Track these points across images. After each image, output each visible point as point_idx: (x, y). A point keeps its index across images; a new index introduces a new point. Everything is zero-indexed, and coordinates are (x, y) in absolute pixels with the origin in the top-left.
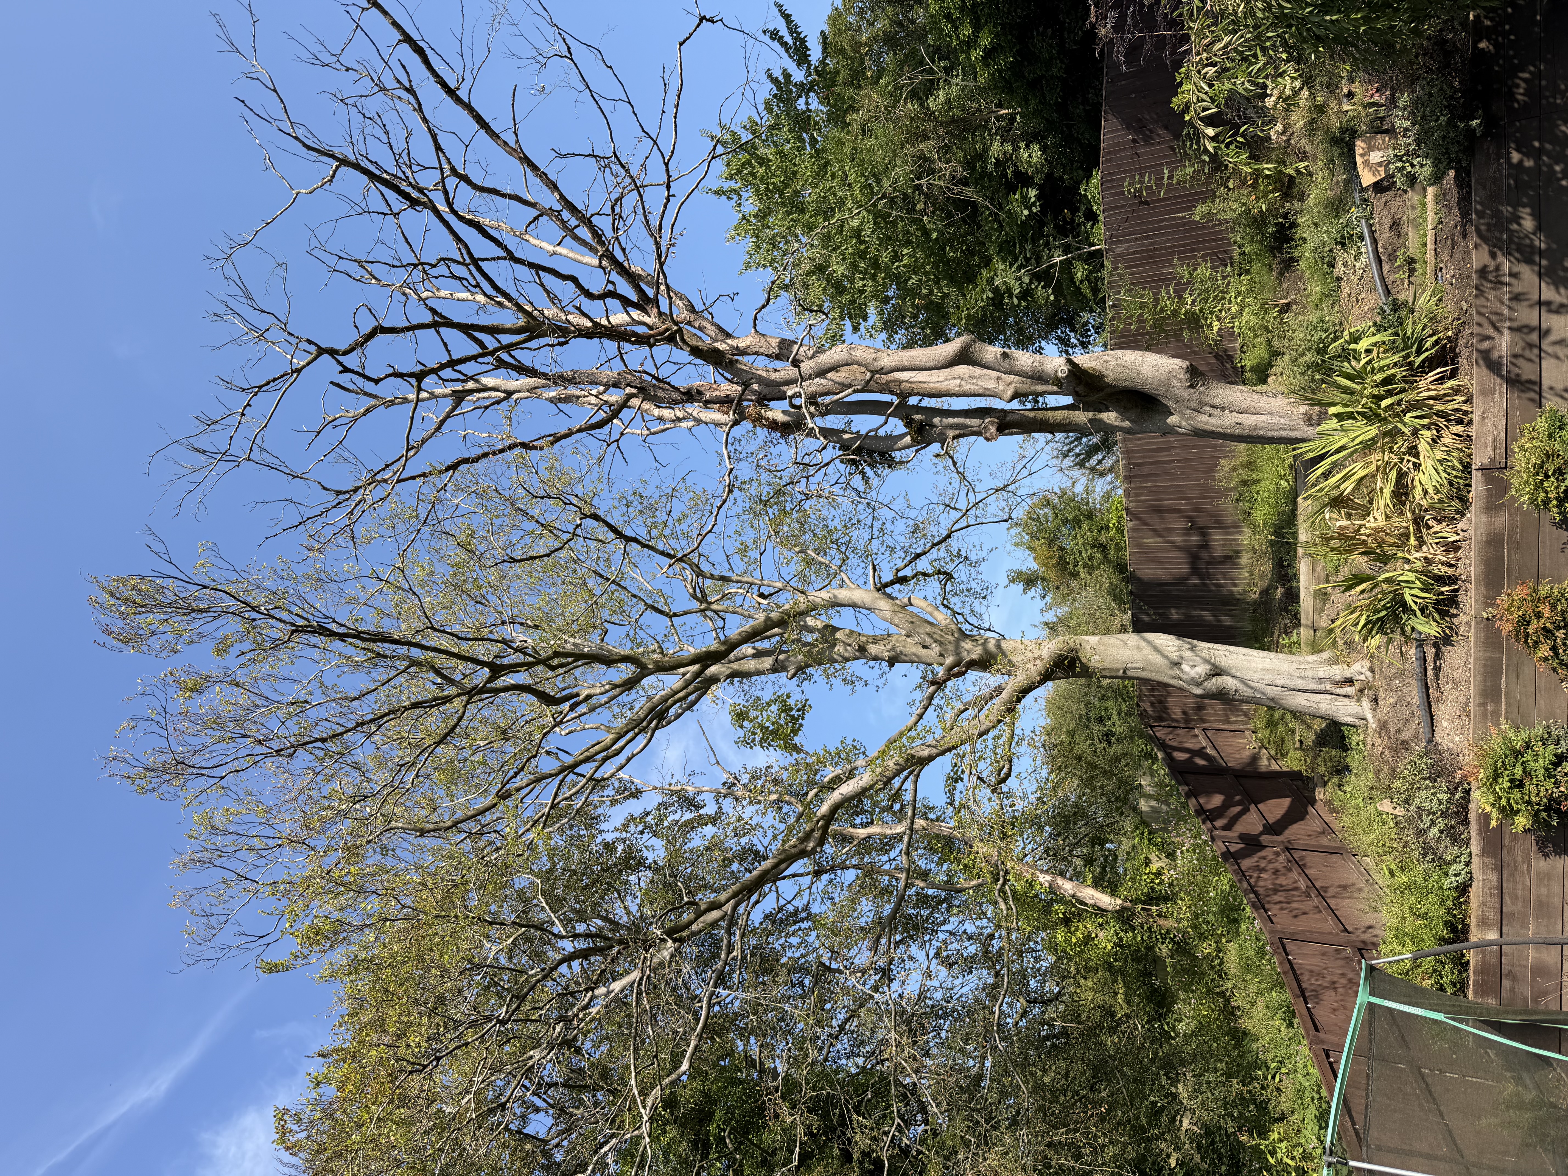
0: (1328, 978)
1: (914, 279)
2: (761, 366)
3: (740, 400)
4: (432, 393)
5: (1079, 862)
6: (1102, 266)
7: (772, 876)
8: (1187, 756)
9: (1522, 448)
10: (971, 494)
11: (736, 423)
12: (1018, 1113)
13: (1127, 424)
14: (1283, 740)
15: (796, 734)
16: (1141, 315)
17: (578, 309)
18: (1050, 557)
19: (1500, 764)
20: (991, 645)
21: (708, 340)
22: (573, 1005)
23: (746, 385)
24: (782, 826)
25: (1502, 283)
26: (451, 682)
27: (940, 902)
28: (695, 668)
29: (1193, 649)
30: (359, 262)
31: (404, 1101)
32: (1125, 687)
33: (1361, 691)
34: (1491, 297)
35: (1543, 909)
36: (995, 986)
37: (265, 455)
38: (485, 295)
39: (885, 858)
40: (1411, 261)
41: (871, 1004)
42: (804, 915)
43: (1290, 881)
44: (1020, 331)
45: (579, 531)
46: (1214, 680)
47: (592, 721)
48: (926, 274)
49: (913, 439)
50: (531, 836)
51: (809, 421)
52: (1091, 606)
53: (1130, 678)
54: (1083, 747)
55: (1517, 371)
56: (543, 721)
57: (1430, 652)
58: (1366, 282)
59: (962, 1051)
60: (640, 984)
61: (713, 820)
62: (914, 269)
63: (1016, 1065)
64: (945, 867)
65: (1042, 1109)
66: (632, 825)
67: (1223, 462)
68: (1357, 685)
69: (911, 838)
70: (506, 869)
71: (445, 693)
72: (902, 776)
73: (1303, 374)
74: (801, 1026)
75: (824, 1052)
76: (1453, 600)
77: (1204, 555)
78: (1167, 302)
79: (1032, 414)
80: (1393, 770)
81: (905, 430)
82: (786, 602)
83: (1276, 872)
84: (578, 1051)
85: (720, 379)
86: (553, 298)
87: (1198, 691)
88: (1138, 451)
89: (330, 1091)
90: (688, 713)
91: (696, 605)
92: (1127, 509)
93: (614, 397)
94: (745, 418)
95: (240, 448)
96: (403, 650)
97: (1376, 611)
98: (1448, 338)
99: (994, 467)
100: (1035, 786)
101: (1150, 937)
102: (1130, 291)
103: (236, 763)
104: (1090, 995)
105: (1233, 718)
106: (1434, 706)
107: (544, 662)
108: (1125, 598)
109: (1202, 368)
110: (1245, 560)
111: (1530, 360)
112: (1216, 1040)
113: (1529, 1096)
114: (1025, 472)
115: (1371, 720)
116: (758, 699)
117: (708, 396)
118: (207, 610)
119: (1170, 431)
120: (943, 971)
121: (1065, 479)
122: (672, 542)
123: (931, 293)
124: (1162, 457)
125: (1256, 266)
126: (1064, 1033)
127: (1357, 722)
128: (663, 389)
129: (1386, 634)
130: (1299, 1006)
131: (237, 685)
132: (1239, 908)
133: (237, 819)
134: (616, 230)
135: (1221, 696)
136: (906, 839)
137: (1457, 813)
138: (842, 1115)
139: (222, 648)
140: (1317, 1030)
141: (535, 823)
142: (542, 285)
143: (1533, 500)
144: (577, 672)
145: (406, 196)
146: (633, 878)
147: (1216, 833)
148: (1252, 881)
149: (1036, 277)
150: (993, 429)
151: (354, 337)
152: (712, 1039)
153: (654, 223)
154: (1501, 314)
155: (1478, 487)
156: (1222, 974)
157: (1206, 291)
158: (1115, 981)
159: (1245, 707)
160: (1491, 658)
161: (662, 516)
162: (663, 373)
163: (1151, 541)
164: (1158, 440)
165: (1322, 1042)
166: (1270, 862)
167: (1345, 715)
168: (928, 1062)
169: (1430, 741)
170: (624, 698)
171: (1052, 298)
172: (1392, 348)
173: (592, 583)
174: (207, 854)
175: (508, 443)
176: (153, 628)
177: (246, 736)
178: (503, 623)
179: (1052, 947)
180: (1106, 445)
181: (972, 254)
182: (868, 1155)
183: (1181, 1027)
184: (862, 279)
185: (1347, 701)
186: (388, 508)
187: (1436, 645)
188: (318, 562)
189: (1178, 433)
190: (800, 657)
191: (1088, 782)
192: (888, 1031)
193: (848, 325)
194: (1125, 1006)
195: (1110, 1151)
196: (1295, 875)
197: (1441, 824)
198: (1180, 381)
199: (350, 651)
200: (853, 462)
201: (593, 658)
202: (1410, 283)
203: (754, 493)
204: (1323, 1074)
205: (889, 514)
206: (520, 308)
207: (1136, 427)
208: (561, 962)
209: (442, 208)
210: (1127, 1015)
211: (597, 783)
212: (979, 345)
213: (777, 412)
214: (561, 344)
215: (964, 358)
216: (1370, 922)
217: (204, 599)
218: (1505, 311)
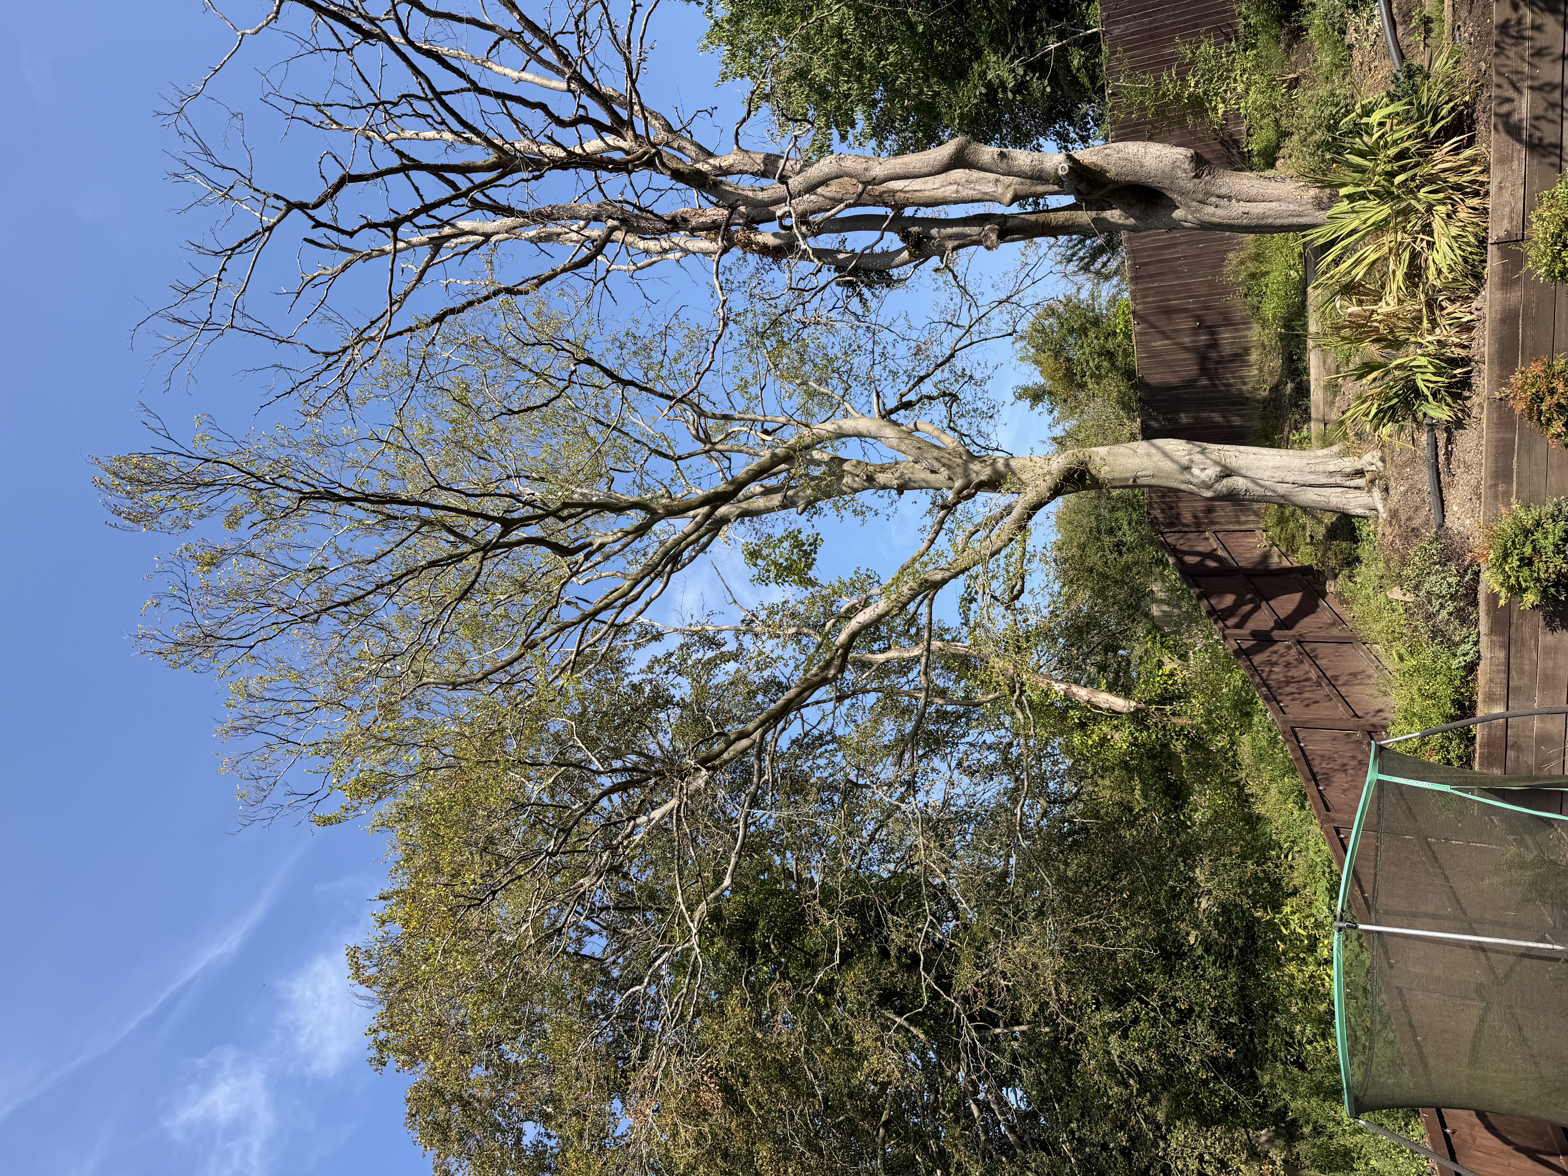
0: (1339, 762)
1: (902, 79)
2: (746, 186)
3: (728, 225)
4: (408, 243)
5: (1093, 670)
6: (1100, 51)
7: (796, 704)
8: (1198, 559)
9: (1540, 218)
10: (974, 310)
11: (725, 250)
12: (1043, 904)
13: (1131, 221)
14: (1294, 537)
15: (810, 569)
16: (1142, 102)
17: (550, 138)
18: (1057, 370)
19: (1509, 544)
20: (1000, 465)
21: (689, 162)
22: (616, 835)
23: (733, 208)
24: (803, 658)
25: (1524, 38)
26: (465, 539)
27: (960, 717)
28: (705, 509)
29: (1203, 452)
30: (316, 106)
31: (465, 933)
32: (1135, 496)
33: (1372, 482)
34: (1512, 54)
35: (1549, 681)
36: (1016, 790)
37: (248, 321)
38: (452, 131)
39: (905, 680)
40: (1427, 21)
41: (898, 815)
42: (829, 738)
43: (1301, 673)
44: (1017, 128)
45: (574, 378)
46: (1225, 481)
47: (607, 569)
48: (915, 71)
49: (911, 254)
50: (560, 682)
51: (801, 242)
52: (1100, 417)
53: (1140, 486)
54: (1094, 559)
55: (1538, 134)
56: (559, 572)
57: (1442, 437)
58: (1379, 47)
59: (987, 851)
60: (678, 811)
61: (735, 656)
62: (902, 67)
63: (1038, 859)
64: (962, 684)
65: (1066, 900)
66: (656, 666)
67: (1231, 255)
68: (1368, 476)
69: (928, 659)
70: (540, 715)
71: (459, 551)
72: (917, 601)
73: (1312, 154)
74: (833, 838)
75: (857, 861)
76: (1465, 383)
77: (1213, 355)
78: (1169, 87)
79: (1033, 218)
80: (1403, 557)
81: (902, 245)
82: (791, 436)
83: (1288, 665)
84: (625, 876)
85: (705, 203)
86: (523, 129)
87: (1208, 494)
88: (1144, 250)
89: (396, 929)
90: (701, 555)
91: (700, 446)
92: (1134, 312)
93: (596, 231)
94: (734, 245)
95: (221, 314)
96: (412, 510)
97: (1389, 399)
98: (1466, 104)
99: (996, 278)
100: (1048, 599)
101: (1164, 735)
102: (1129, 76)
103: (262, 632)
104: (1107, 793)
105: (1243, 519)
106: (1445, 491)
107: (554, 514)
108: (1134, 405)
109: (1207, 156)
110: (1254, 356)
111: (1553, 122)
112: (1231, 826)
113: (1529, 856)
114: (1028, 281)
115: (1381, 510)
116: (770, 536)
117: (694, 222)
118: (212, 484)
119: (1176, 226)
120: (966, 780)
121: (1070, 285)
122: (671, 383)
123: (921, 92)
124: (1168, 254)
125: (1263, 38)
126: (1085, 829)
127: (1368, 513)
128: (647, 219)
129: (1397, 421)
130: (1311, 790)
131: (253, 556)
132: (1251, 702)
133: (272, 685)
134: (582, 48)
135: (1232, 497)
136: (923, 660)
137: (1466, 595)
138: (878, 916)
139: (233, 521)
140: (1328, 810)
141: (563, 670)
142: (510, 115)
143: (1550, 272)
144: (588, 522)
145: (357, 28)
146: (663, 716)
147: (1228, 631)
148: (1264, 675)
149: (1030, 67)
150: (994, 237)
151: (322, 188)
152: (751, 856)
153: (622, 37)
154: (1522, 73)
155: (1493, 262)
156: (1236, 765)
157: (1210, 70)
158: (1131, 779)
159: (1255, 506)
160: (1503, 439)
161: (657, 356)
162: (644, 202)
163: (1159, 344)
164: (1162, 236)
165: (1333, 820)
166: (1282, 656)
167: (1356, 507)
168: (955, 862)
169: (1441, 526)
170: (637, 544)
171: (1048, 89)
172: (1407, 119)
173: (593, 431)
174: (247, 721)
175: (492, 289)
176: (161, 505)
177: (269, 606)
178: (509, 477)
179: (1069, 750)
180: (1111, 246)
181: (962, 47)
182: (905, 950)
183: (1197, 816)
184: (847, 82)
185: (1357, 493)
186: (378, 367)
187: (1448, 430)
188: (317, 427)
189: (1184, 228)
190: (809, 491)
191: (1100, 593)
192: (916, 837)
193: (835, 133)
194: (1142, 801)
195: (1132, 933)
196: (1306, 666)
197: (1450, 607)
198: (1185, 171)
199: (360, 514)
200: (850, 284)
201: (602, 507)
202: (1426, 45)
203: (749, 324)
204: (1334, 850)
205: (890, 337)
206: (490, 143)
207: (1140, 224)
208: (601, 796)
209: (398, 39)
210: (1144, 810)
211: (619, 629)
212: (974, 146)
213: (767, 235)
214: (536, 178)
215: (959, 161)
216: (1380, 706)
217: (208, 472)
218: (1526, 69)
